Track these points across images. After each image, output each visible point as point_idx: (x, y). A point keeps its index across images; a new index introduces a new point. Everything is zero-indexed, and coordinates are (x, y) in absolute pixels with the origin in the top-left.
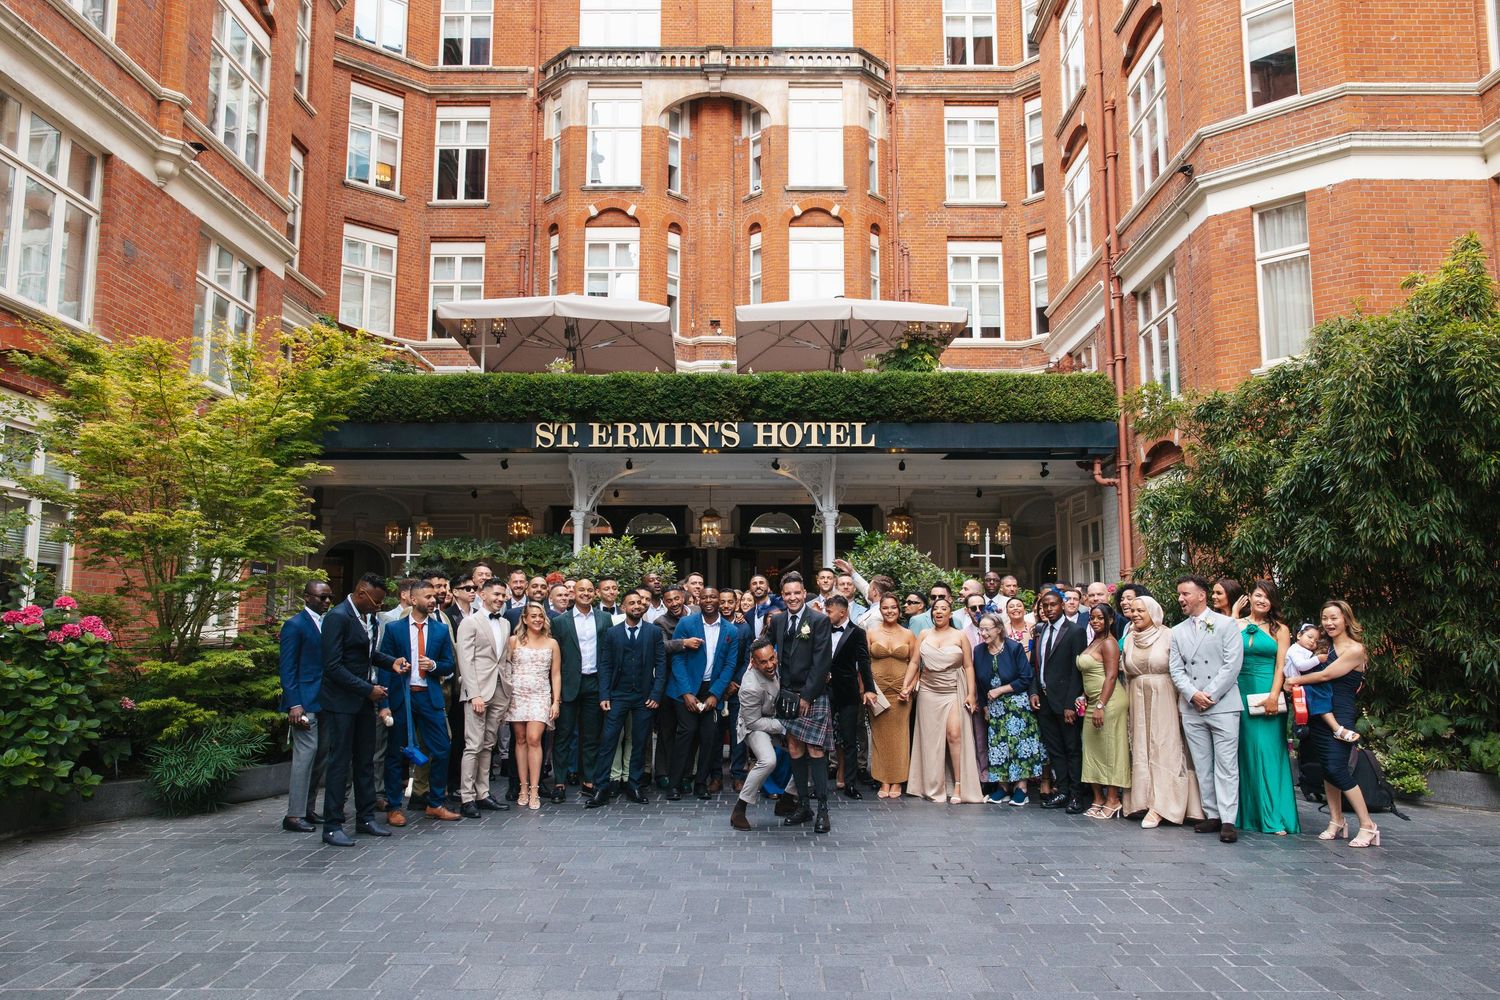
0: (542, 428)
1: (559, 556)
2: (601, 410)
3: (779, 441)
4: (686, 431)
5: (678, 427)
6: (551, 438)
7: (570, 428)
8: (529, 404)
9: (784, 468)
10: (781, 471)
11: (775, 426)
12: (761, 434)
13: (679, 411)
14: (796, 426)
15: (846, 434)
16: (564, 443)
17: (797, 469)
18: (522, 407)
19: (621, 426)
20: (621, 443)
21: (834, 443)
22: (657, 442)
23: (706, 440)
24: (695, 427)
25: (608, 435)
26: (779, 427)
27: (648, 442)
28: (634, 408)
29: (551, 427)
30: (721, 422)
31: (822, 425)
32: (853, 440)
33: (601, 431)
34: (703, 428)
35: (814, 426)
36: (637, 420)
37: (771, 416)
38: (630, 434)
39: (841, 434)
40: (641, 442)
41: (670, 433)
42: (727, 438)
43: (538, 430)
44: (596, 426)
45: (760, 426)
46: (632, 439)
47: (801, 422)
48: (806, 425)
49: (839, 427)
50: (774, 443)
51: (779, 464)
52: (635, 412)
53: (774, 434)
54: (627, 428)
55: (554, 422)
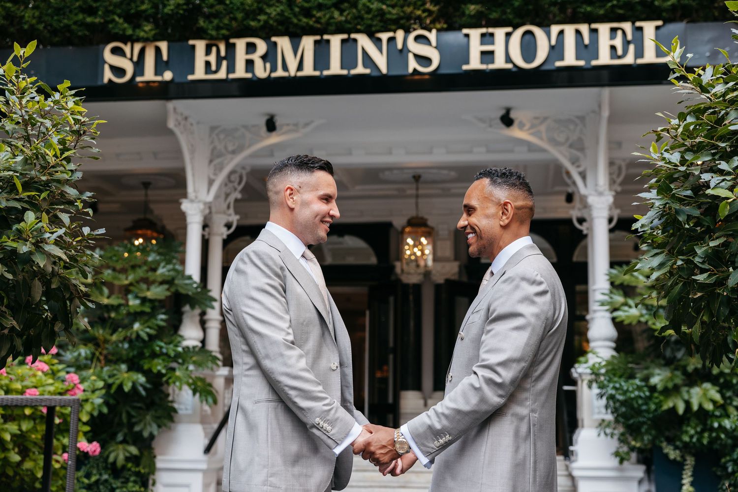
0: (116, 51)
1: (154, 270)
2: (208, 17)
3: (508, 59)
4: (348, 45)
5: (336, 41)
6: (129, 68)
7: (158, 50)
8: (92, 12)
9: (521, 126)
10: (515, 132)
11: (500, 33)
12: (476, 48)
13: (336, 14)
14: (538, 32)
15: (626, 43)
16: (149, 74)
17: (543, 128)
18: (80, 16)
19: (241, 44)
20: (240, 72)
21: (604, 58)
22: (300, 67)
23: (381, 62)
24: (363, 41)
25: (219, 59)
26: (508, 35)
27: (285, 68)
28: (261, 11)
29: (127, 49)
30: (407, 31)
31: (584, 28)
32: (639, 53)
33: (208, 52)
34: (378, 42)
35: (569, 30)
36: (266, 32)
37: (494, 16)
38: (255, 57)
39: (618, 42)
40: (274, 69)
41: (322, 49)
42: (418, 58)
43: (109, 57)
44: (200, 46)
45: (475, 34)
46: (259, 64)
47: (544, 25)
48: (555, 29)
49: (613, 30)
50: (500, 63)
51: (513, 115)
52: (262, 17)
53: (498, 47)
54: (251, 48)
55: (132, 40)
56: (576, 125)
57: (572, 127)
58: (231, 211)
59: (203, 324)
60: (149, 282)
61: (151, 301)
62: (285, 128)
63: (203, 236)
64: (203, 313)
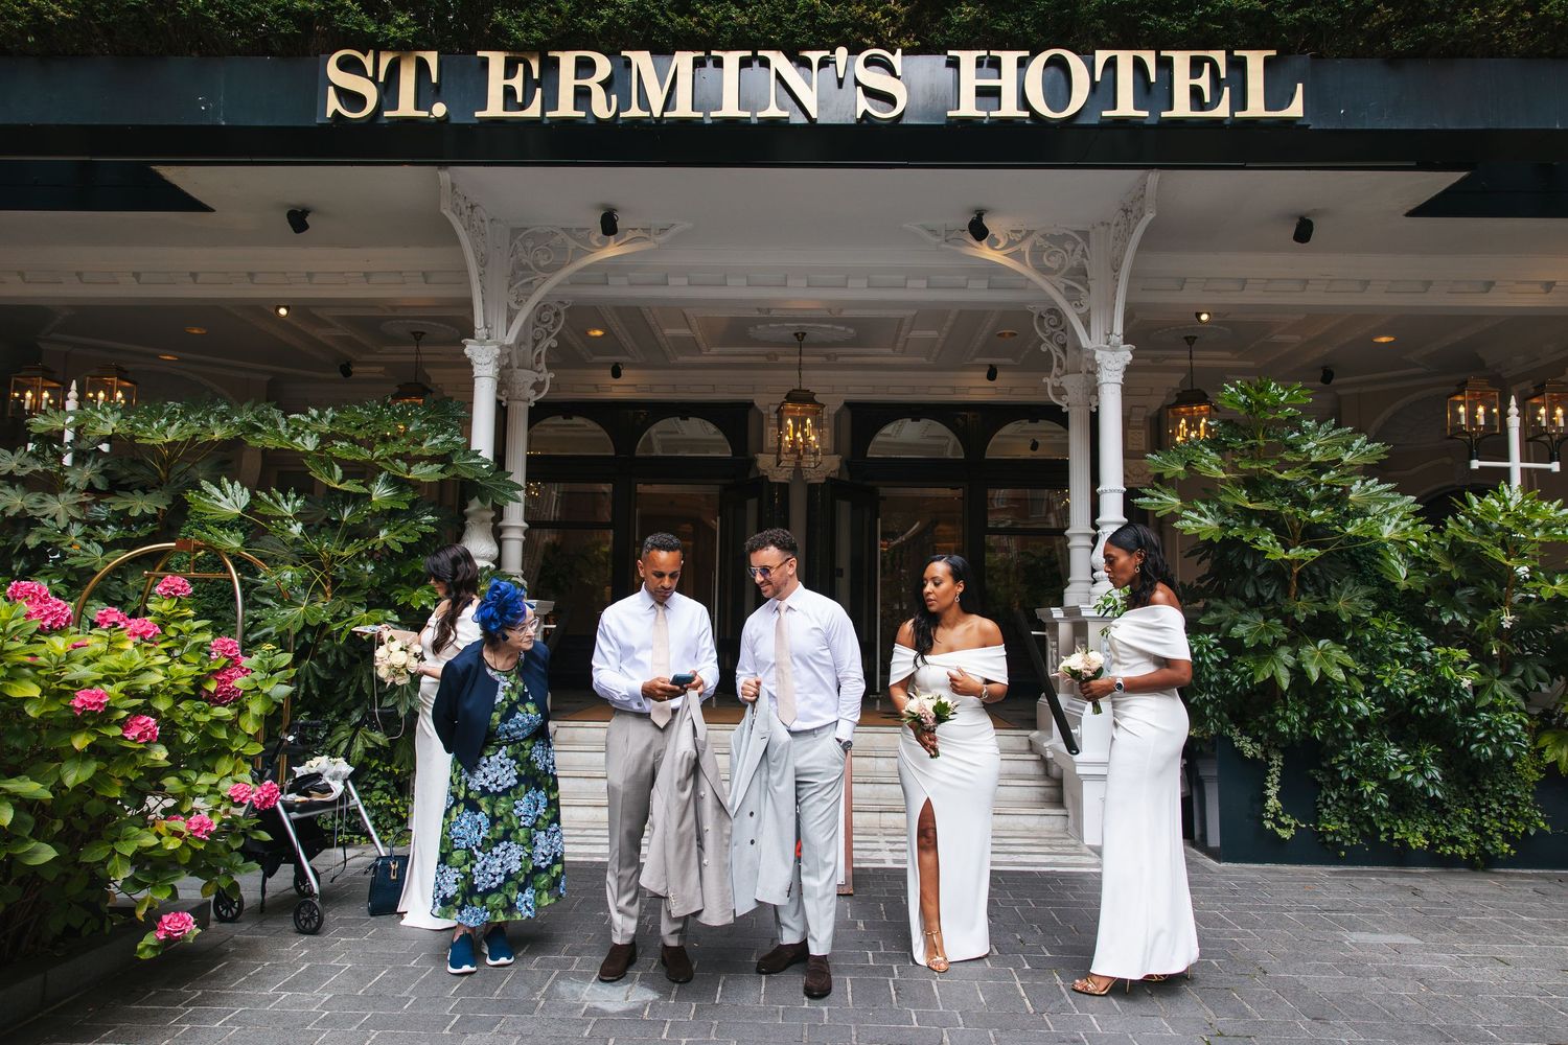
0: (347, 65)
3: (1024, 102)
5: (731, 61)
6: (371, 93)
7: (422, 66)
10: (985, 252)
11: (1009, 59)
14: (1074, 60)
15: (1217, 84)
16: (406, 107)
17: (1026, 247)
19: (567, 60)
20: (566, 108)
21: (1181, 108)
22: (669, 103)
23: (809, 97)
24: (779, 63)
25: (530, 85)
26: (1022, 64)
27: (644, 103)
29: (368, 62)
30: (854, 51)
31: (1149, 57)
32: (1240, 101)
33: (510, 71)
34: (803, 65)
35: (1125, 59)
36: (615, 42)
38: (592, 83)
39: (1204, 82)
40: (625, 104)
42: (872, 94)
43: (335, 73)
44: (496, 61)
45: (968, 59)
46: (598, 97)
47: (1085, 48)
48: (1101, 57)
49: (1196, 66)
50: (1009, 108)
51: (987, 222)
52: (606, 12)
53: (1008, 83)
54: (585, 67)
55: (375, 45)
56: (1076, 243)
57: (1069, 247)
59: (498, 535)
63: (499, 402)
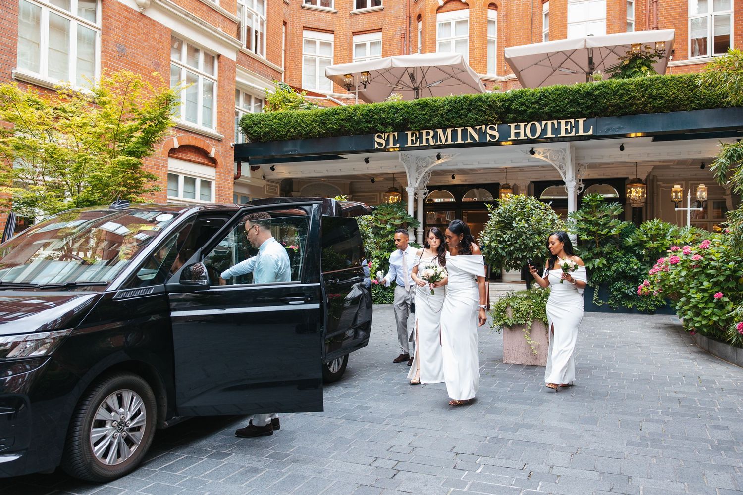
0: (379, 137)
1: (396, 214)
2: (412, 123)
3: (525, 135)
4: (464, 132)
5: (459, 130)
6: (384, 142)
7: (394, 136)
8: (369, 122)
9: (539, 154)
11: (522, 125)
12: (513, 131)
13: (459, 120)
14: (537, 124)
15: (572, 127)
16: (391, 145)
17: (548, 154)
18: (366, 124)
19: (424, 132)
20: (424, 143)
21: (563, 134)
22: (446, 140)
23: (477, 137)
24: (470, 129)
25: (416, 139)
26: (525, 126)
27: (441, 141)
28: (431, 120)
29: (383, 136)
30: (487, 125)
31: (555, 122)
32: (577, 131)
33: (412, 136)
34: (475, 130)
35: (549, 123)
36: (434, 128)
37: (519, 118)
38: (430, 137)
39: (568, 127)
40: (437, 141)
41: (454, 133)
42: (490, 135)
43: (376, 139)
44: (409, 133)
45: (513, 126)
46: (431, 140)
47: (540, 121)
48: (544, 123)
49: (567, 123)
50: (522, 137)
51: (534, 150)
52: (432, 122)
53: (522, 131)
54: (428, 133)
55: (384, 132)
56: (562, 153)
57: (560, 153)
58: (426, 188)
59: (415, 234)
60: (394, 219)
61: (396, 225)
62: (445, 157)
63: (415, 198)
64: (415, 229)
